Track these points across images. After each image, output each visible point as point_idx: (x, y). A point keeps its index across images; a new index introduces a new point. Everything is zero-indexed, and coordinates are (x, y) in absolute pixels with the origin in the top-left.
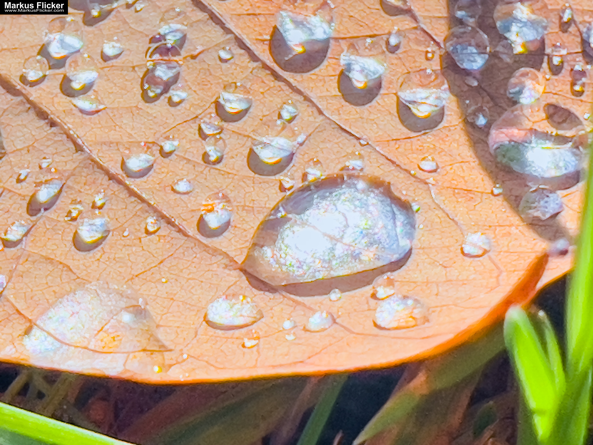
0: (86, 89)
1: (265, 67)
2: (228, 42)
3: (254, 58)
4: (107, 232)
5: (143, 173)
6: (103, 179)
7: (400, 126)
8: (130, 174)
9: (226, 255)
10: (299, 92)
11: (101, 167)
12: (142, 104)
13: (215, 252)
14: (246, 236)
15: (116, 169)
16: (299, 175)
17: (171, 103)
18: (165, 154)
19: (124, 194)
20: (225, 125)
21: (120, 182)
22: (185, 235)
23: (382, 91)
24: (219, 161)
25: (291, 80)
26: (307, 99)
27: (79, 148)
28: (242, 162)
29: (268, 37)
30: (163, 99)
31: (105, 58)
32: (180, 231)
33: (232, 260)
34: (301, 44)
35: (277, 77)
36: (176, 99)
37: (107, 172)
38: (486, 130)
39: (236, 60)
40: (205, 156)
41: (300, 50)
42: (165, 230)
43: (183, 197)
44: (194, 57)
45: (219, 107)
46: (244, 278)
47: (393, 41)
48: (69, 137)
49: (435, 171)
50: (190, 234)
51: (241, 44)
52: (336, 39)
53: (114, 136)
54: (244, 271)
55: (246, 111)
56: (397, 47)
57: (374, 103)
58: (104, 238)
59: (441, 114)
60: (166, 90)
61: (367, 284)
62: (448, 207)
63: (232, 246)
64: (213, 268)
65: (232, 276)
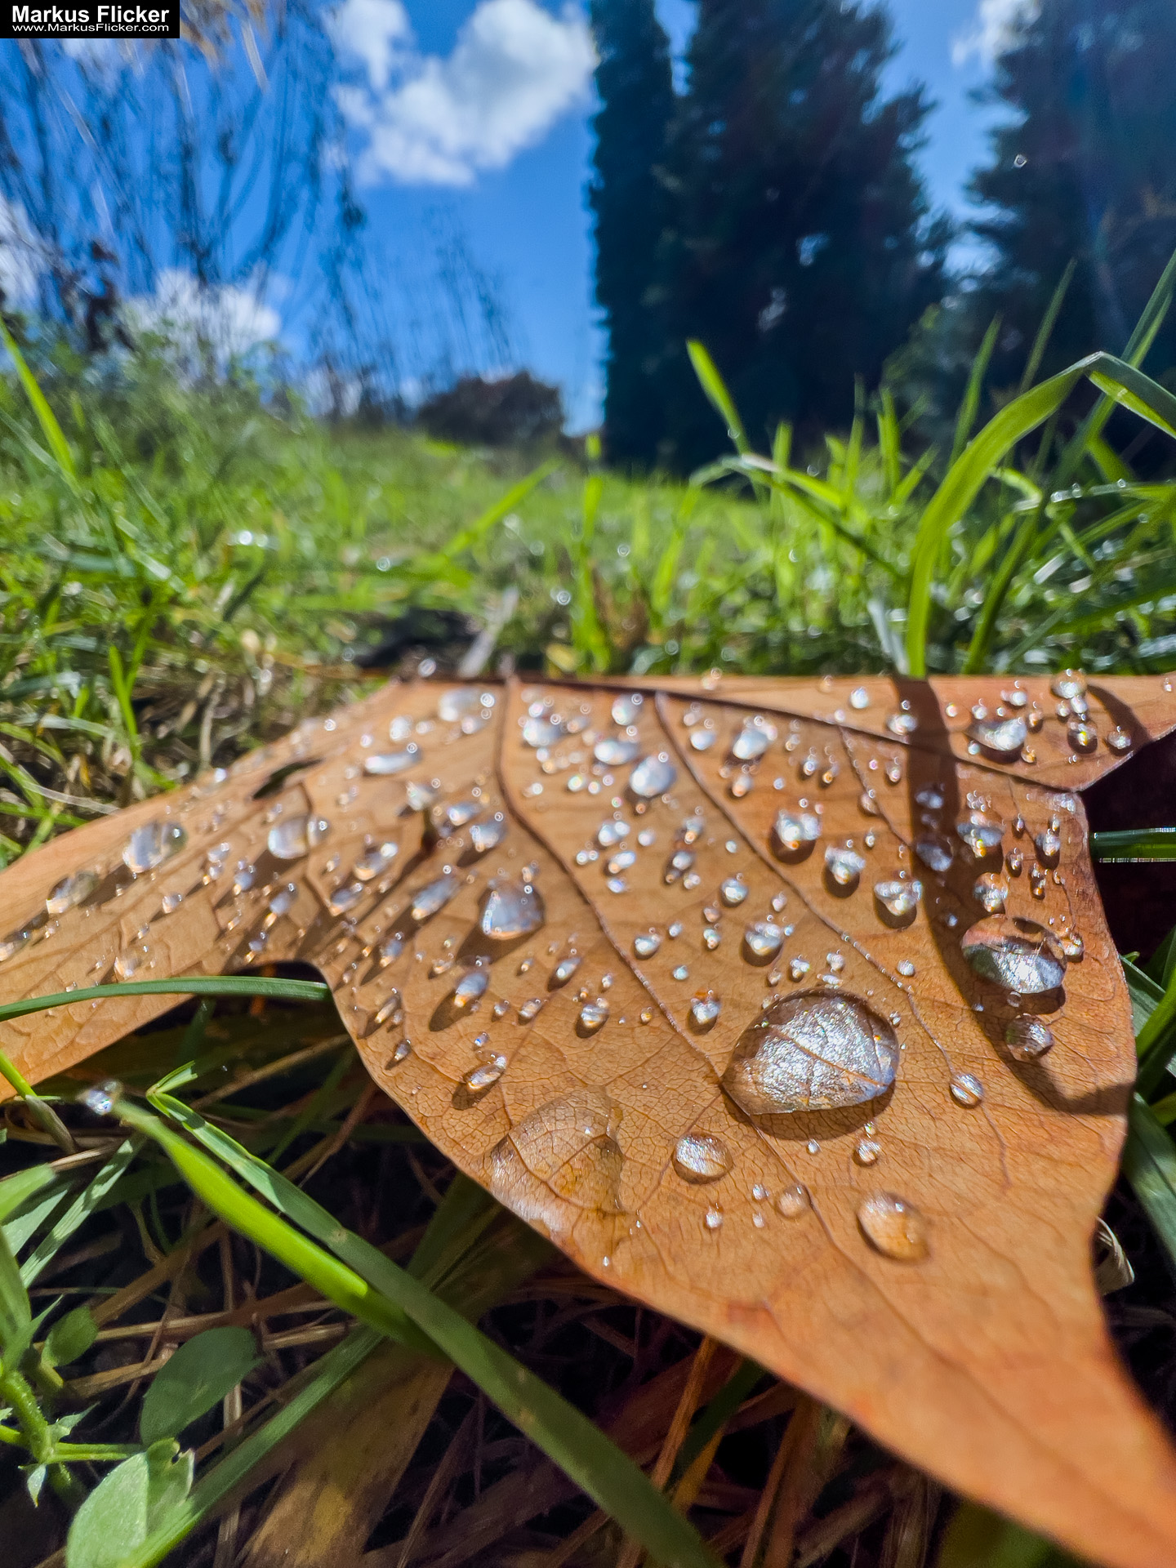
3: (754, 852)
4: (606, 1017)
7: (877, 923)
8: (637, 957)
9: (708, 1063)
10: (787, 883)
11: (615, 948)
12: (659, 888)
13: (699, 1057)
14: (729, 1038)
15: (626, 952)
16: (784, 968)
19: (628, 978)
20: (725, 913)
21: (627, 965)
22: (674, 1030)
23: (861, 887)
25: (783, 873)
26: (796, 891)
28: (735, 951)
29: (767, 835)
30: (676, 886)
32: (670, 1025)
33: (712, 1071)
37: (617, 952)
38: (958, 933)
42: (657, 1023)
43: (680, 985)
46: (721, 1098)
48: (596, 916)
50: (679, 1030)
51: (745, 840)
52: (822, 839)
54: (721, 1087)
57: (853, 898)
61: (849, 1129)
62: (928, 1024)
63: (715, 1049)
64: (694, 1075)
65: (709, 1092)
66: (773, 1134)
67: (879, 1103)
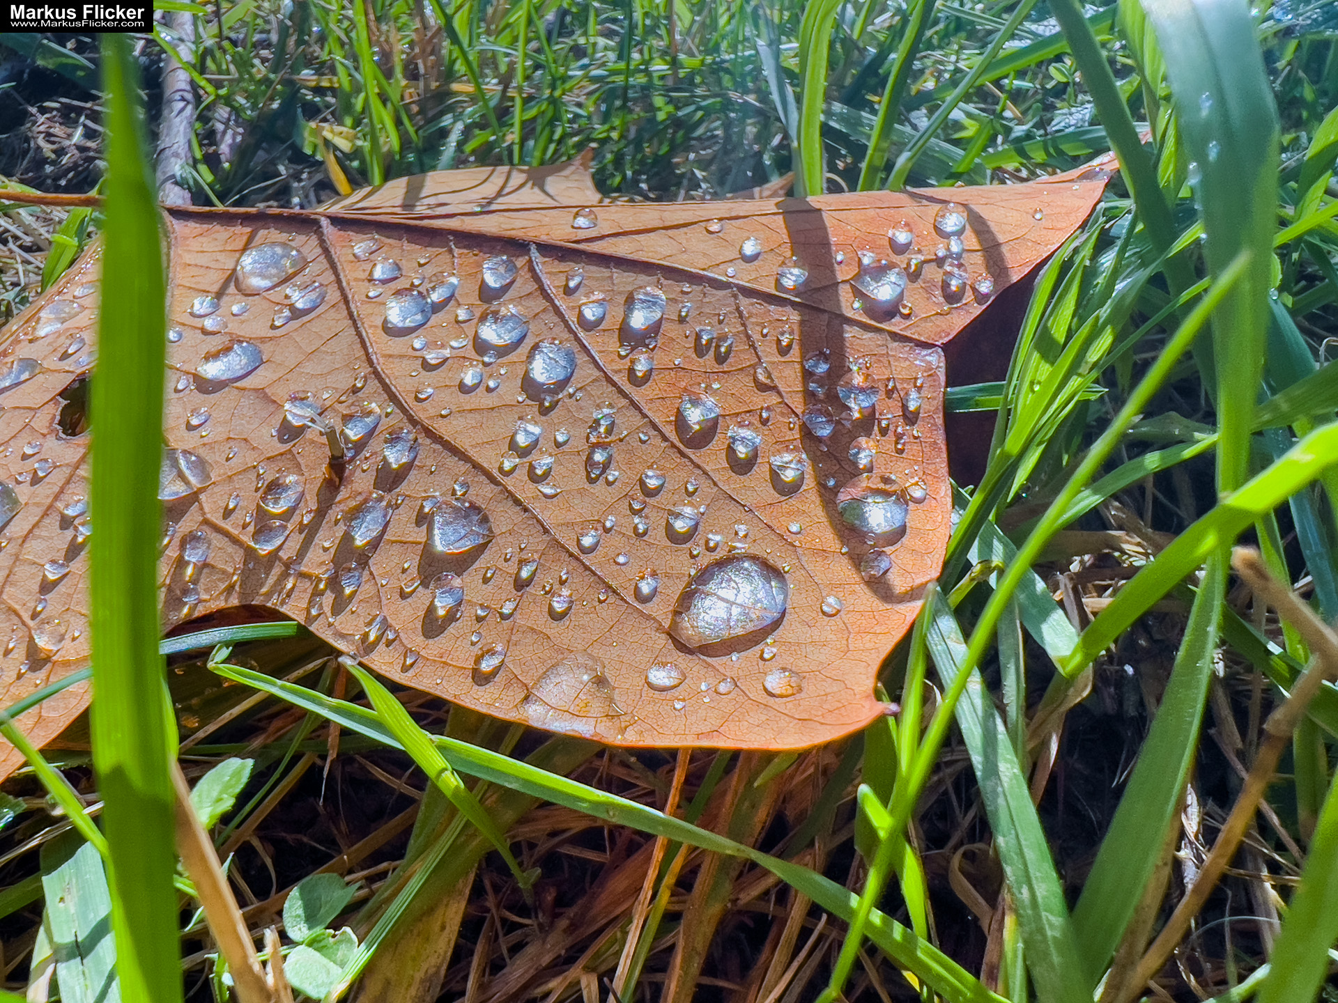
0: (547, 474)
1: (673, 446)
2: (644, 425)
3: (665, 439)
5: (592, 549)
6: (564, 556)
7: (772, 491)
8: (585, 551)
9: (657, 621)
10: (698, 467)
11: (563, 547)
12: (587, 486)
13: (649, 617)
15: (573, 547)
16: (702, 542)
17: (609, 484)
18: (607, 531)
19: (581, 570)
20: (647, 499)
21: (577, 559)
22: (626, 602)
23: (759, 460)
24: (645, 533)
25: (692, 457)
26: (705, 473)
27: (546, 531)
28: (661, 533)
29: (673, 418)
30: (601, 481)
31: (558, 445)
32: (622, 599)
33: (661, 625)
34: (698, 423)
35: (683, 454)
36: (611, 478)
38: (835, 491)
39: (652, 441)
40: (636, 528)
41: (697, 427)
42: (612, 599)
43: (623, 568)
44: (621, 440)
45: (642, 483)
46: (670, 641)
47: (765, 415)
48: (538, 521)
49: (799, 533)
50: (630, 601)
51: (655, 426)
52: (724, 416)
53: (570, 517)
54: (669, 634)
55: (662, 485)
56: (768, 420)
57: (753, 472)
58: (570, 608)
59: (802, 478)
60: (603, 472)
61: (757, 643)
62: (809, 567)
63: (661, 610)
64: (648, 631)
65: (662, 640)
66: (708, 656)
67: (776, 624)
